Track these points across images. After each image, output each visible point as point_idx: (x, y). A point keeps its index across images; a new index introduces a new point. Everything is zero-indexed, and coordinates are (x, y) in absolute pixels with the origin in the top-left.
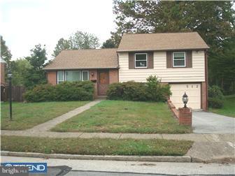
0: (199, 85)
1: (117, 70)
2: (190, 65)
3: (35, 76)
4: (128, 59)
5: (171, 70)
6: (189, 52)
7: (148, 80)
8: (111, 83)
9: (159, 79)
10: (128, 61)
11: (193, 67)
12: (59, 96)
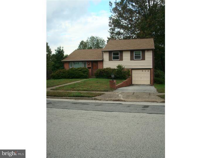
0: (149, 70)
1: (102, 61)
2: (144, 59)
3: (57, 65)
4: (108, 55)
5: (133, 61)
6: (143, 51)
7: (117, 67)
8: (99, 68)
9: (123, 67)
10: (108, 56)
11: (146, 60)
12: (69, 76)
